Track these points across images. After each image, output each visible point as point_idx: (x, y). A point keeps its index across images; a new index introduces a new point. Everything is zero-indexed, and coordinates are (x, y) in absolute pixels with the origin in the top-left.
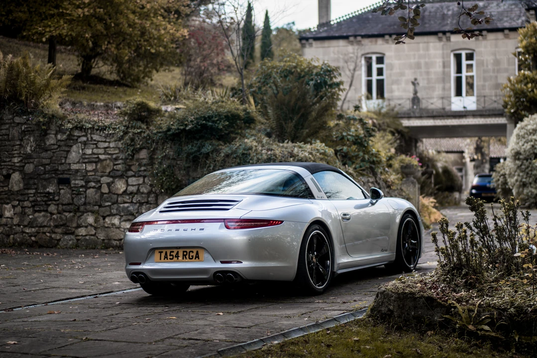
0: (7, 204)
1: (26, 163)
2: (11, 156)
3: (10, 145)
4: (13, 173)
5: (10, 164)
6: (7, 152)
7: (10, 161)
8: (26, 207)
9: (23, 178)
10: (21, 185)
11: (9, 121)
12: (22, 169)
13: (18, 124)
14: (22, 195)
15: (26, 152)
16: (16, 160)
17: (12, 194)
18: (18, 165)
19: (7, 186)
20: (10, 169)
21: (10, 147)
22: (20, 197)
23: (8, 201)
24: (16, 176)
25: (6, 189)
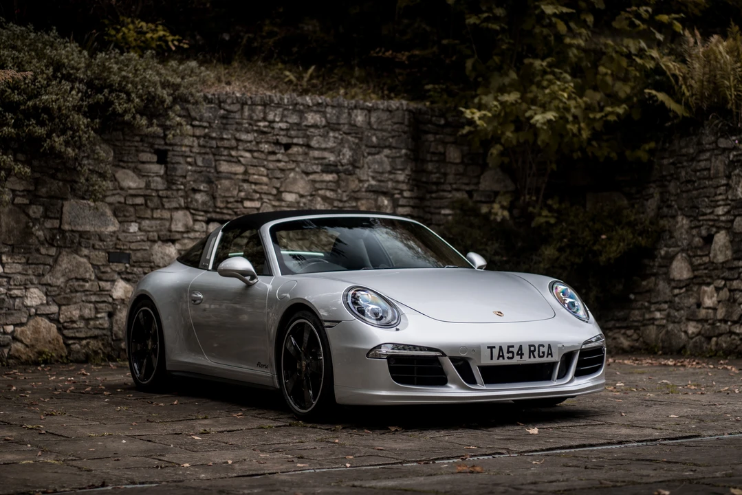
0: (708, 284)
1: (735, 216)
2: (713, 204)
3: (711, 186)
4: (717, 232)
5: (711, 217)
6: (708, 197)
7: (712, 213)
8: (735, 290)
9: (731, 242)
10: (729, 253)
11: (711, 147)
12: (729, 225)
13: (724, 150)
14: (731, 269)
15: (736, 196)
16: (720, 211)
17: (714, 269)
18: (723, 218)
19: (707, 255)
20: (713, 226)
21: (712, 190)
22: (726, 274)
23: (709, 280)
24: (721, 238)
25: (706, 259)
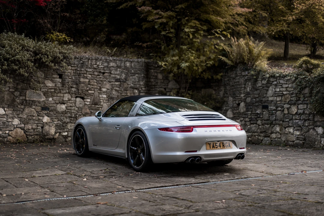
0: (238, 119)
1: (247, 97)
2: (240, 93)
3: (239, 87)
4: (241, 102)
5: (239, 97)
6: (238, 91)
7: (240, 96)
8: (246, 121)
9: (246, 106)
10: (245, 109)
11: (240, 75)
12: (245, 100)
13: (244, 76)
14: (245, 114)
15: (247, 91)
16: (242, 95)
17: (240, 114)
18: (243, 98)
19: (238, 110)
20: (240, 100)
21: (240, 89)
22: (244, 116)
23: (238, 118)
24: (242, 104)
25: (238, 111)
